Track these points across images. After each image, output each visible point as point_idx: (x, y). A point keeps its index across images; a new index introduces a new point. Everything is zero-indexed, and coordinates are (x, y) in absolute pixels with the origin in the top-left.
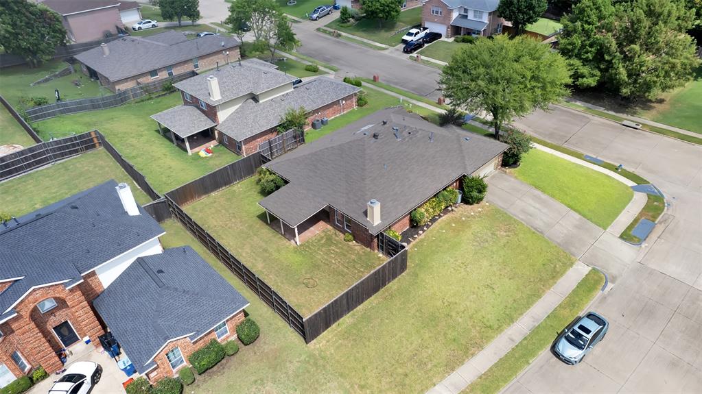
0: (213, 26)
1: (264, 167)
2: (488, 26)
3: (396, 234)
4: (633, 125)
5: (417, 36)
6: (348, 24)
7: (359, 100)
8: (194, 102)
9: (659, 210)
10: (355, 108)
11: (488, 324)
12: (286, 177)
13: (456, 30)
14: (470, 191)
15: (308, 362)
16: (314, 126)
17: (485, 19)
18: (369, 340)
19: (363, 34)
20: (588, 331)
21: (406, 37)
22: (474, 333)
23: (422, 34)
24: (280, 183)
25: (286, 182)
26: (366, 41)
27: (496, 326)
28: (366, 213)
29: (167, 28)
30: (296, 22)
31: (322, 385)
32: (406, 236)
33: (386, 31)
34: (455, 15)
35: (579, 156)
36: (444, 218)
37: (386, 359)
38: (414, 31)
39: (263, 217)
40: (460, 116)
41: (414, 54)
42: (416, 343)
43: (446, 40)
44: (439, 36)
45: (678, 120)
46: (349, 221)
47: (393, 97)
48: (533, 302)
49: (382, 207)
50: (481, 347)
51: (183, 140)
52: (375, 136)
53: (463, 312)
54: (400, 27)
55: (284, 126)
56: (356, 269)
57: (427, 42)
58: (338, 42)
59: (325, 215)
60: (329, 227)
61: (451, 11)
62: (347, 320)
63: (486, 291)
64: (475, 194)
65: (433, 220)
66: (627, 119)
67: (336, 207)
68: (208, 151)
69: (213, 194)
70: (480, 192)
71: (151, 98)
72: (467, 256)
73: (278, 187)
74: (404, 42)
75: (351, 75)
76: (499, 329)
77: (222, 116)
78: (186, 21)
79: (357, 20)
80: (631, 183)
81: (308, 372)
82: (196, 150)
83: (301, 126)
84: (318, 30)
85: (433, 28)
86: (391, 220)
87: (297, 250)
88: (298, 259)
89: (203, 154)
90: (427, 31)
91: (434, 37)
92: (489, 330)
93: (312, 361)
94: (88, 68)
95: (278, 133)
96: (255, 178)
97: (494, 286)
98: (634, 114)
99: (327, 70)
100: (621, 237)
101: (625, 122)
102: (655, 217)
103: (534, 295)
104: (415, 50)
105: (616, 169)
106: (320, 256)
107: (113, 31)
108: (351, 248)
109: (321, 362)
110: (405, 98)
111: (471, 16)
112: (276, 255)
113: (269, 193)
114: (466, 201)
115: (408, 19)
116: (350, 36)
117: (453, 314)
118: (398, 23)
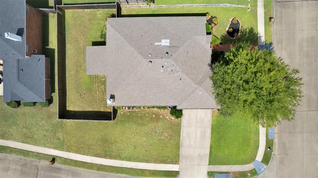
11: (121, 156)
15: (59, 123)
18: (81, 131)
22: (114, 154)
27: (122, 158)
31: (58, 132)
37: (81, 140)
42: (94, 143)
48: (144, 162)
49: (120, 98)
52: (151, 62)
53: (117, 147)
56: (101, 103)
63: (132, 147)
67: (107, 80)
72: (141, 132)
76: (122, 159)
81: (57, 126)
86: (119, 105)
88: (88, 80)
92: (119, 157)
93: (61, 123)
97: (137, 148)
100: (208, 172)
103: (146, 161)
109: (63, 126)
117: (114, 144)
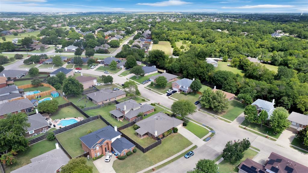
0: (116, 85)
1: (135, 124)
2: (188, 90)
3: (160, 137)
4: (216, 117)
5: (170, 91)
6: (153, 86)
7: (154, 110)
8: (119, 110)
9: (213, 135)
10: (154, 111)
12: (140, 126)
13: (181, 90)
14: (175, 130)
16: (144, 116)
17: (187, 88)
18: (154, 154)
19: (157, 90)
20: (190, 153)
21: (167, 92)
22: (172, 153)
23: (172, 91)
24: (138, 127)
25: (140, 127)
26: (157, 92)
28: (154, 133)
29: (104, 85)
30: (139, 84)
32: (162, 138)
33: (163, 89)
34: (180, 86)
35: (201, 124)
36: (170, 135)
37: (157, 156)
38: (170, 90)
39: (135, 134)
40: (175, 115)
41: (169, 97)
42: (162, 154)
43: (178, 93)
44: (176, 91)
45: (226, 117)
46: (151, 134)
47: (162, 109)
49: (157, 132)
50: (173, 156)
51: (117, 118)
52: (157, 119)
53: (170, 150)
54: (167, 88)
55: (139, 116)
57: (173, 93)
58: (150, 92)
59: (147, 134)
60: (148, 136)
61: (179, 86)
62: (151, 150)
64: (175, 131)
65: (167, 135)
66: (216, 116)
67: (149, 132)
68: (122, 120)
69: (125, 129)
70: (177, 131)
71: (106, 107)
72: (172, 142)
73: (138, 128)
74: (167, 93)
75: (153, 102)
77: (126, 113)
78: (109, 83)
79: (155, 85)
80: (209, 130)
82: (119, 120)
83: (142, 116)
84: (145, 87)
85: (175, 89)
86: (159, 135)
87: (142, 140)
88: (142, 141)
89: (121, 121)
90: (173, 90)
91: (175, 92)
92: (175, 153)
93: (145, 156)
94: (89, 98)
95: (137, 117)
96: (133, 126)
97: (176, 147)
98: (217, 115)
99: (147, 100)
100: (203, 140)
101: (215, 117)
102: (211, 137)
104: (170, 95)
105: (208, 127)
106: (146, 141)
107: (92, 86)
108: (152, 140)
110: (166, 109)
111: (184, 87)
112: (138, 140)
113: (136, 129)
114: (174, 132)
115: (169, 86)
116: (153, 90)
118: (166, 87)
